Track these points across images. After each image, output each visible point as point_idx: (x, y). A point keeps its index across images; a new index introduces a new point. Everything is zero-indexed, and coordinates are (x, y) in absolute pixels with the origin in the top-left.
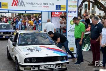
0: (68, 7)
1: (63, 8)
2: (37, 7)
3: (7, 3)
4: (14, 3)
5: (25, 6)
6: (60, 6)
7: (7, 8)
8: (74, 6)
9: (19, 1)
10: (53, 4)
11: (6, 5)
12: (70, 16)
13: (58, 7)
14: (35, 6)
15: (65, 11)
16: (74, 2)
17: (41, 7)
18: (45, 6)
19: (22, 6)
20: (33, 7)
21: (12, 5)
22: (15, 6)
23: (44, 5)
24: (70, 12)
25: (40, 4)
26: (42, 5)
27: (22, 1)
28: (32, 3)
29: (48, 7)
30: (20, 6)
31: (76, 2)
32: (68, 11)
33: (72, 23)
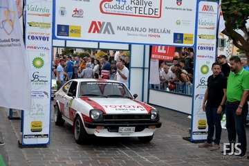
0: (198, 37)
1: (189, 39)
2: (137, 35)
3: (80, 27)
4: (94, 26)
5: (113, 33)
6: (182, 35)
7: (80, 36)
8: (209, 37)
9: (104, 23)
10: (169, 32)
11: (78, 31)
12: (200, 56)
13: (178, 37)
14: (134, 35)
15: (191, 45)
16: (210, 28)
17: (146, 36)
18: (153, 34)
19: (109, 33)
20: (130, 35)
21: (90, 31)
22: (94, 32)
23: (151, 33)
25: (144, 30)
26: (147, 33)
27: (109, 24)
28: (128, 29)
29: (159, 36)
30: (104, 33)
31: (213, 28)
32: (197, 46)
33: (205, 70)
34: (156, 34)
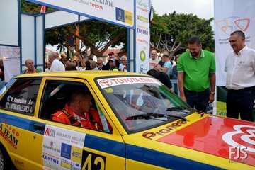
10: (111, 4)
13: (120, 14)
15: (132, 26)
23: (93, 1)
24: (140, 31)
29: (102, 8)
32: (137, 27)
33: (143, 56)
34: (100, 4)
